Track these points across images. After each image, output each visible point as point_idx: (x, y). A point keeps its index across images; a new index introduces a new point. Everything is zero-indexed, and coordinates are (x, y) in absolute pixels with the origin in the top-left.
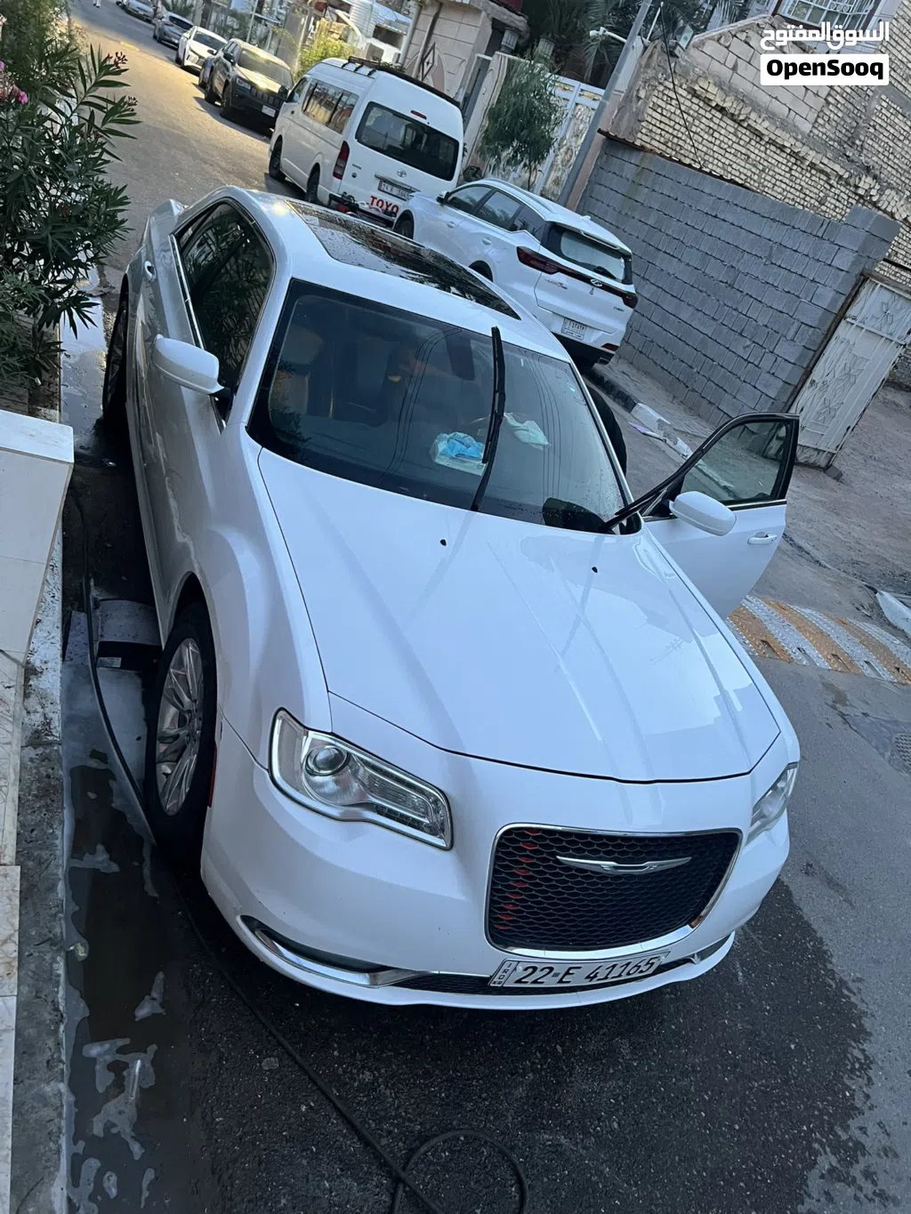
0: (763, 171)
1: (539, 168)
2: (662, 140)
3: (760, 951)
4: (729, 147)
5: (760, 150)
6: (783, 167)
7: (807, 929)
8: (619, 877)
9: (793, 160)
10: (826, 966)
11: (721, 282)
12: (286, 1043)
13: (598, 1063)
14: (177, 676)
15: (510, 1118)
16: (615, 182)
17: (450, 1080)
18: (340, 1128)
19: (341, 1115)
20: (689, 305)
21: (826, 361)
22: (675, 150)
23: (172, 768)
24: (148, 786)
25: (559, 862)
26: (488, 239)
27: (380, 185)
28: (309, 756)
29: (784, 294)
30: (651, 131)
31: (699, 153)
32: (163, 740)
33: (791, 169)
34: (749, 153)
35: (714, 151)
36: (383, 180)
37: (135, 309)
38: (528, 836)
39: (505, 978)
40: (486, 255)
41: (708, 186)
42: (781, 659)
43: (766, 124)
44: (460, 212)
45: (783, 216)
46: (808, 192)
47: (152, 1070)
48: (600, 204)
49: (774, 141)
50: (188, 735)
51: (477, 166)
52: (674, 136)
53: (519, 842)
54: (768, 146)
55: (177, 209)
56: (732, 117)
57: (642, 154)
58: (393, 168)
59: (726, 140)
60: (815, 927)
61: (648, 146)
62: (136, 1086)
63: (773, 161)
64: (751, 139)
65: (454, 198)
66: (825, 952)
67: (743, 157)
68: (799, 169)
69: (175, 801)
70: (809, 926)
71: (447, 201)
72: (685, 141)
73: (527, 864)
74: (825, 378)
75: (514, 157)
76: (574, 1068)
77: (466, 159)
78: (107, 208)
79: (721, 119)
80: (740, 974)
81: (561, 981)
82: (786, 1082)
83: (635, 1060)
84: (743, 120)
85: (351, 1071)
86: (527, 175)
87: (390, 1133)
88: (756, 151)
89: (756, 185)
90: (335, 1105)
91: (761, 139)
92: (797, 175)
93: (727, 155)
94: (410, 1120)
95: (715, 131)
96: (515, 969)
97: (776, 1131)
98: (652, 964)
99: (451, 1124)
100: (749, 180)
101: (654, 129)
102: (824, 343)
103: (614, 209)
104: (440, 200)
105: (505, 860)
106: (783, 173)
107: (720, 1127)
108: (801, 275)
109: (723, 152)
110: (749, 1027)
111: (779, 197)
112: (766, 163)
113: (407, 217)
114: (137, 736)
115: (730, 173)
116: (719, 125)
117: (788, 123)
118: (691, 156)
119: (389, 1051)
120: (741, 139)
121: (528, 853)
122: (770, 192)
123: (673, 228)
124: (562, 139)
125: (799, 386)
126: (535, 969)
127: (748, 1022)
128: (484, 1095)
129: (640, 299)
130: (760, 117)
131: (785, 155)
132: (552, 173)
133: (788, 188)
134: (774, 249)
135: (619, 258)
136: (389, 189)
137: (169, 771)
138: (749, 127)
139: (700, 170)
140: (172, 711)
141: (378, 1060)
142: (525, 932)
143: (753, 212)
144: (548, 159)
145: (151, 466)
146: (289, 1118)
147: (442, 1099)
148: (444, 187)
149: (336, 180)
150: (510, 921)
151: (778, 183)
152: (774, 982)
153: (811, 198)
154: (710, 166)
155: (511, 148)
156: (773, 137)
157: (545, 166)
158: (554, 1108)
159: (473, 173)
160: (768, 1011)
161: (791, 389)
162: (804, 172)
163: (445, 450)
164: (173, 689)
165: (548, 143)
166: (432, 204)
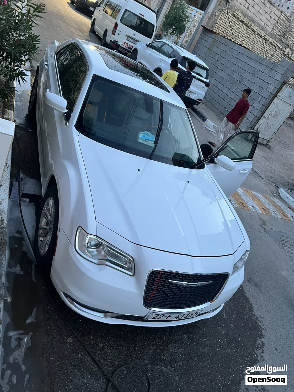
0: (254, 43)
1: (181, 36)
2: (222, 30)
3: (232, 307)
4: (244, 35)
5: (254, 36)
6: (261, 43)
7: (247, 300)
8: (188, 287)
9: (264, 41)
10: (252, 313)
11: (237, 80)
12: (75, 333)
13: (177, 343)
14: (47, 208)
15: (147, 360)
16: (205, 43)
17: (129, 347)
18: (92, 362)
19: (92, 358)
20: (226, 87)
21: (269, 110)
22: (226, 34)
23: (44, 239)
24: (35, 243)
25: (169, 282)
26: (162, 60)
27: (127, 38)
28: (88, 242)
29: (257, 86)
30: (219, 27)
31: (234, 36)
32: (41, 229)
33: (263, 44)
34: (250, 37)
35: (239, 36)
36: (128, 37)
37: (41, 77)
38: (160, 273)
39: (148, 317)
40: (161, 66)
41: (236, 48)
42: (246, 209)
43: (257, 28)
44: (153, 50)
45: (260, 60)
46: (268, 52)
47: (30, 341)
48: (200, 50)
49: (259, 34)
50: (49, 229)
51: (160, 34)
52: (226, 29)
53: (156, 275)
54: (257, 35)
55: (57, 44)
56: (246, 25)
57: (215, 35)
58: (132, 33)
59: (243, 32)
60: (250, 299)
61: (217, 32)
62: (25, 346)
63: (258, 41)
64: (251, 32)
65: (152, 45)
66: (252, 308)
67: (248, 38)
68: (266, 44)
69: (44, 251)
70: (248, 299)
71: (149, 46)
72: (230, 31)
73: (159, 282)
74: (268, 116)
75: (173, 32)
76: (169, 344)
77: (157, 31)
78: (33, 42)
79: (242, 25)
80: (225, 314)
81: (167, 319)
82: (236, 351)
83: (189, 342)
84: (249, 26)
85: (96, 343)
86: (177, 39)
87: (107, 364)
88: (253, 37)
89: (252, 48)
90: (90, 355)
91: (255, 33)
92: (265, 46)
93: (243, 37)
94: (114, 360)
95: (240, 29)
96: (152, 315)
97: (232, 367)
98: (197, 314)
99: (128, 362)
100: (249, 46)
101: (220, 26)
102: (269, 104)
103: (204, 53)
104: (147, 45)
105: (151, 280)
106: (261, 45)
107: (214, 365)
108: (264, 81)
109: (242, 36)
110: (226, 332)
111: (259, 53)
112: (255, 41)
113: (136, 50)
114: (33, 226)
115: (244, 43)
116: (241, 27)
117: (264, 28)
118: (231, 36)
119: (110, 337)
120: (248, 32)
121: (159, 278)
122: (256, 51)
123: (223, 61)
124: (189, 27)
125: (260, 118)
126: (159, 315)
127: (226, 331)
128: (139, 353)
129: (210, 84)
130: (255, 25)
131: (262, 39)
132: (185, 38)
133: (262, 50)
134: (256, 71)
135: (205, 70)
136: (130, 40)
137: (43, 240)
138: (251, 28)
139: (234, 42)
140: (44, 220)
141: (105, 340)
142: (157, 303)
143: (250, 58)
144: (184, 34)
145: (43, 132)
146: (75, 358)
147: (126, 354)
148: (149, 41)
149: (113, 35)
150: (152, 300)
151: (259, 48)
152: (235, 318)
153: (269, 54)
154: (237, 40)
155: (172, 29)
156: (259, 32)
157: (183, 35)
158: (161, 357)
159: (159, 37)
160: (233, 327)
161: (257, 118)
162: (268, 45)
163: (141, 137)
164: (45, 212)
165: (185, 28)
166: (144, 46)
